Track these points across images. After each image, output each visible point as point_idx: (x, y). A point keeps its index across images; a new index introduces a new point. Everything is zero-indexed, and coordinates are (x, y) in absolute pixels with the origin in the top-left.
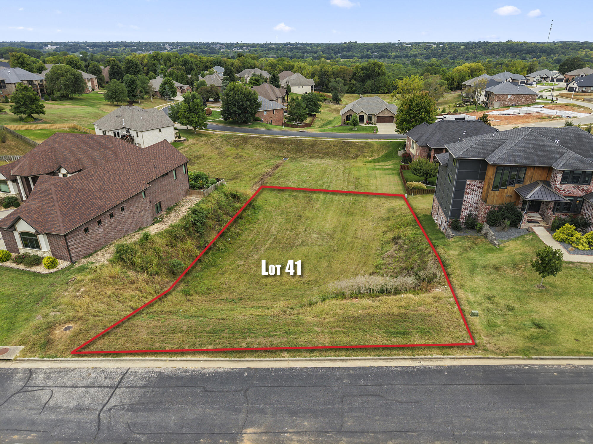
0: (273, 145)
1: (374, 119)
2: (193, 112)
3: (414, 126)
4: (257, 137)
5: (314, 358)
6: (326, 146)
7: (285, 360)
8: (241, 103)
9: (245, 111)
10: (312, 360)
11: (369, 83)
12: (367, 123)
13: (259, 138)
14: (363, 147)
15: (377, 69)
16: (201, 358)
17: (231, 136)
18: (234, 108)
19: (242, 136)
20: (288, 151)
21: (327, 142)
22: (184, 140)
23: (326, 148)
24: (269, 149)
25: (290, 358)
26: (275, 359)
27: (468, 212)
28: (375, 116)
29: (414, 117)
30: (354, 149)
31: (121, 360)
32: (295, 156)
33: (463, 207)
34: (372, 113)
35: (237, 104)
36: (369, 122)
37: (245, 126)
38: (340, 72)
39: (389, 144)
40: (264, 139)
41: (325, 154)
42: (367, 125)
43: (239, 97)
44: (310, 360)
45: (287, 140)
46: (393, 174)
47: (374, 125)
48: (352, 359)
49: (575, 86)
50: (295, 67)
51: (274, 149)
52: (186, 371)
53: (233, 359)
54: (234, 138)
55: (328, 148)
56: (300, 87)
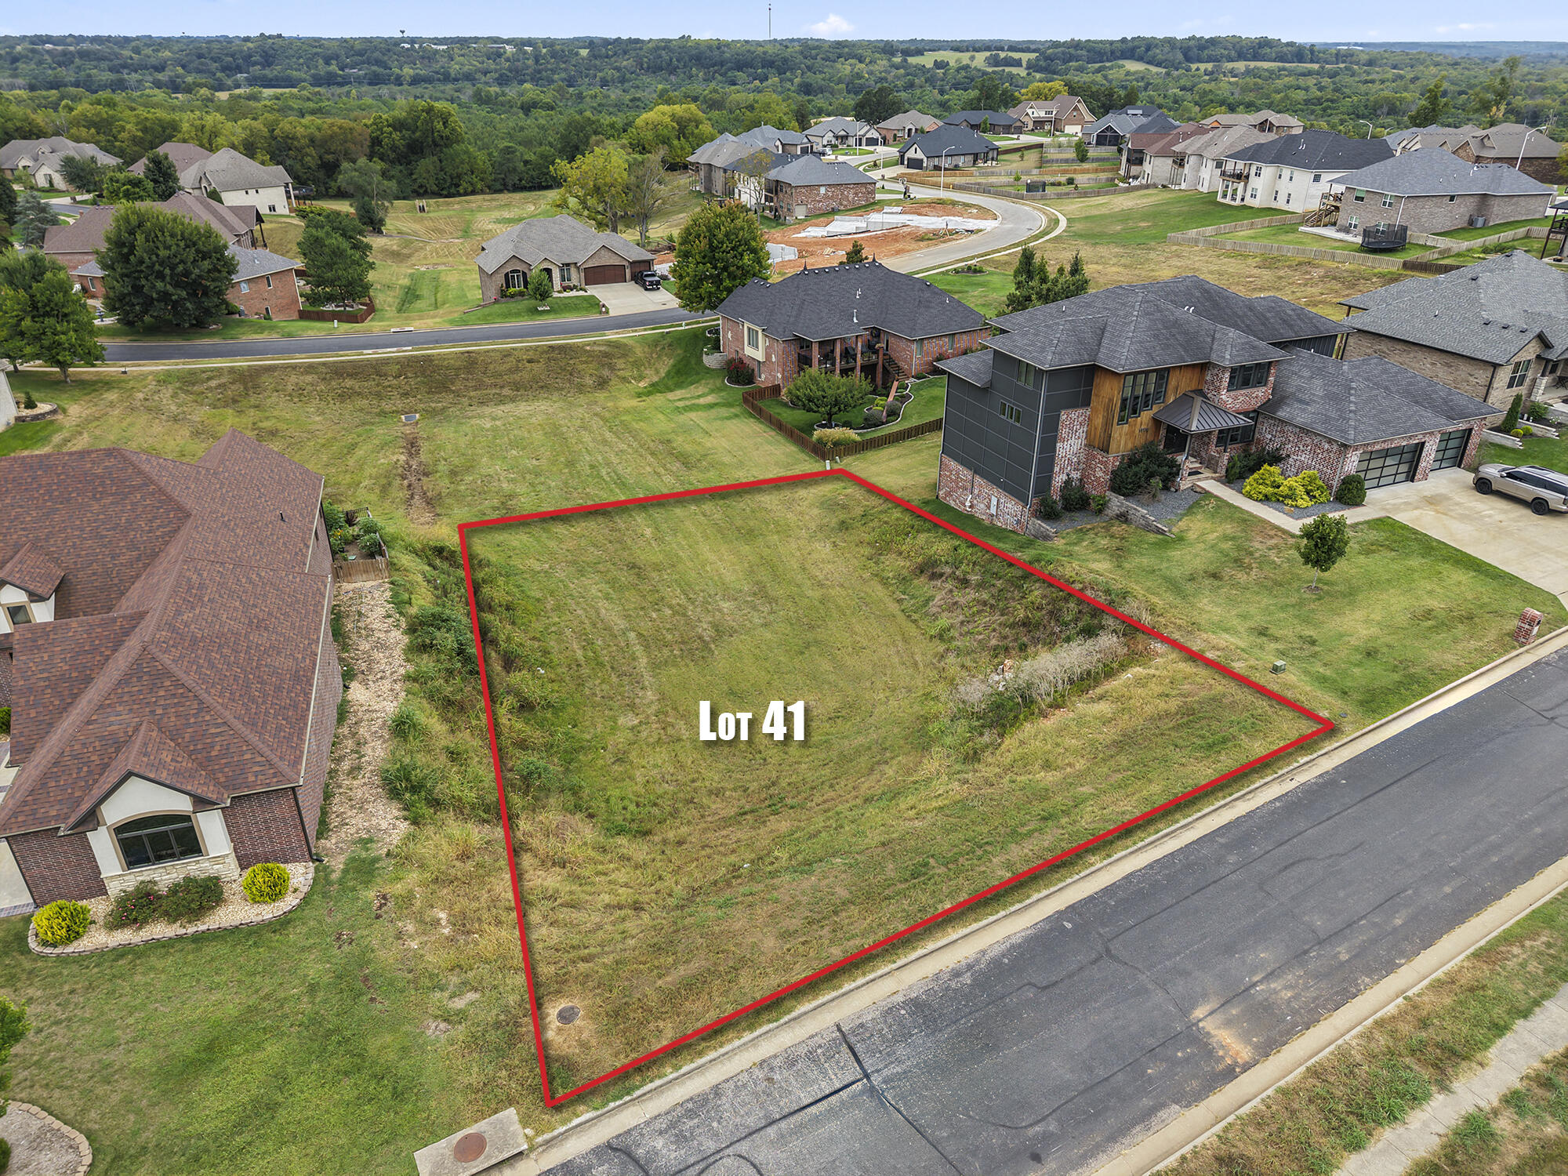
0: (349, 383)
1: (575, 278)
2: (47, 314)
3: (729, 291)
4: (285, 367)
5: (1140, 844)
6: (507, 366)
7: (1099, 870)
8: (181, 268)
9: (196, 289)
10: (1140, 849)
11: (426, 165)
12: (565, 289)
13: (294, 367)
14: (606, 355)
15: (439, 126)
16: (954, 936)
17: (192, 373)
18: (159, 285)
19: (232, 370)
20: (406, 395)
21: (507, 354)
22: (54, 412)
23: (511, 371)
24: (344, 396)
25: (1105, 862)
26: (1082, 874)
27: (1065, 478)
28: (578, 268)
29: (725, 269)
30: (586, 362)
31: (795, 1019)
32: (433, 405)
33: (1057, 469)
34: (568, 261)
35: (167, 271)
36: (566, 283)
37: (203, 336)
38: (331, 136)
39: (669, 340)
40: (310, 369)
41: (517, 386)
42: (565, 294)
43: (169, 248)
44: (1136, 851)
45: (386, 362)
46: (736, 416)
47: (581, 293)
48: (1197, 819)
50: (185, 126)
51: (359, 394)
52: (956, 974)
53: (1012, 909)
54: (209, 379)
55: (517, 370)
56: (252, 192)
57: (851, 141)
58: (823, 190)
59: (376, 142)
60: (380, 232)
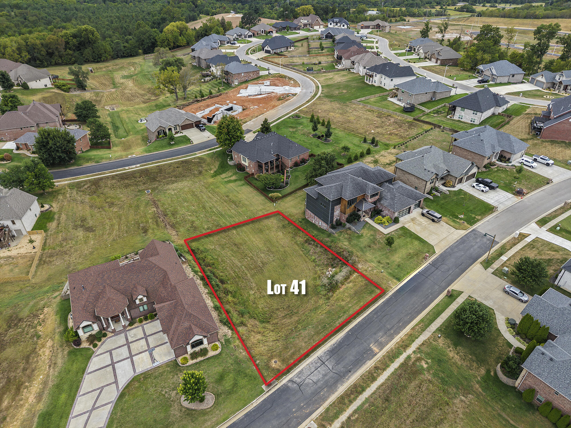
1: (178, 129)
4: (105, 178)
6: (171, 170)
8: (63, 147)
11: (88, 52)
12: (176, 133)
14: (199, 163)
15: (91, 36)
17: (78, 184)
19: (89, 181)
20: (144, 184)
21: (170, 166)
22: (50, 208)
24: (127, 186)
27: (336, 219)
28: (178, 125)
30: (194, 166)
32: (153, 186)
33: (334, 217)
34: (175, 124)
35: (60, 149)
36: (176, 131)
38: (50, 43)
39: (216, 155)
41: (176, 177)
42: (177, 135)
43: (59, 142)
45: (134, 172)
46: (244, 185)
47: (181, 134)
49: (269, 49)
51: (130, 185)
55: (174, 171)
56: (38, 81)
57: (243, 37)
58: (243, 74)
59: (67, 43)
60: (85, 90)
